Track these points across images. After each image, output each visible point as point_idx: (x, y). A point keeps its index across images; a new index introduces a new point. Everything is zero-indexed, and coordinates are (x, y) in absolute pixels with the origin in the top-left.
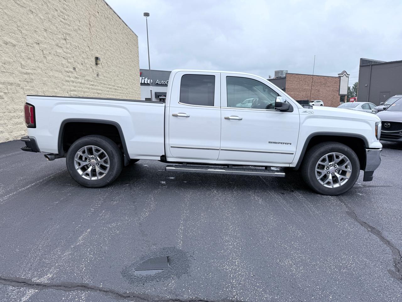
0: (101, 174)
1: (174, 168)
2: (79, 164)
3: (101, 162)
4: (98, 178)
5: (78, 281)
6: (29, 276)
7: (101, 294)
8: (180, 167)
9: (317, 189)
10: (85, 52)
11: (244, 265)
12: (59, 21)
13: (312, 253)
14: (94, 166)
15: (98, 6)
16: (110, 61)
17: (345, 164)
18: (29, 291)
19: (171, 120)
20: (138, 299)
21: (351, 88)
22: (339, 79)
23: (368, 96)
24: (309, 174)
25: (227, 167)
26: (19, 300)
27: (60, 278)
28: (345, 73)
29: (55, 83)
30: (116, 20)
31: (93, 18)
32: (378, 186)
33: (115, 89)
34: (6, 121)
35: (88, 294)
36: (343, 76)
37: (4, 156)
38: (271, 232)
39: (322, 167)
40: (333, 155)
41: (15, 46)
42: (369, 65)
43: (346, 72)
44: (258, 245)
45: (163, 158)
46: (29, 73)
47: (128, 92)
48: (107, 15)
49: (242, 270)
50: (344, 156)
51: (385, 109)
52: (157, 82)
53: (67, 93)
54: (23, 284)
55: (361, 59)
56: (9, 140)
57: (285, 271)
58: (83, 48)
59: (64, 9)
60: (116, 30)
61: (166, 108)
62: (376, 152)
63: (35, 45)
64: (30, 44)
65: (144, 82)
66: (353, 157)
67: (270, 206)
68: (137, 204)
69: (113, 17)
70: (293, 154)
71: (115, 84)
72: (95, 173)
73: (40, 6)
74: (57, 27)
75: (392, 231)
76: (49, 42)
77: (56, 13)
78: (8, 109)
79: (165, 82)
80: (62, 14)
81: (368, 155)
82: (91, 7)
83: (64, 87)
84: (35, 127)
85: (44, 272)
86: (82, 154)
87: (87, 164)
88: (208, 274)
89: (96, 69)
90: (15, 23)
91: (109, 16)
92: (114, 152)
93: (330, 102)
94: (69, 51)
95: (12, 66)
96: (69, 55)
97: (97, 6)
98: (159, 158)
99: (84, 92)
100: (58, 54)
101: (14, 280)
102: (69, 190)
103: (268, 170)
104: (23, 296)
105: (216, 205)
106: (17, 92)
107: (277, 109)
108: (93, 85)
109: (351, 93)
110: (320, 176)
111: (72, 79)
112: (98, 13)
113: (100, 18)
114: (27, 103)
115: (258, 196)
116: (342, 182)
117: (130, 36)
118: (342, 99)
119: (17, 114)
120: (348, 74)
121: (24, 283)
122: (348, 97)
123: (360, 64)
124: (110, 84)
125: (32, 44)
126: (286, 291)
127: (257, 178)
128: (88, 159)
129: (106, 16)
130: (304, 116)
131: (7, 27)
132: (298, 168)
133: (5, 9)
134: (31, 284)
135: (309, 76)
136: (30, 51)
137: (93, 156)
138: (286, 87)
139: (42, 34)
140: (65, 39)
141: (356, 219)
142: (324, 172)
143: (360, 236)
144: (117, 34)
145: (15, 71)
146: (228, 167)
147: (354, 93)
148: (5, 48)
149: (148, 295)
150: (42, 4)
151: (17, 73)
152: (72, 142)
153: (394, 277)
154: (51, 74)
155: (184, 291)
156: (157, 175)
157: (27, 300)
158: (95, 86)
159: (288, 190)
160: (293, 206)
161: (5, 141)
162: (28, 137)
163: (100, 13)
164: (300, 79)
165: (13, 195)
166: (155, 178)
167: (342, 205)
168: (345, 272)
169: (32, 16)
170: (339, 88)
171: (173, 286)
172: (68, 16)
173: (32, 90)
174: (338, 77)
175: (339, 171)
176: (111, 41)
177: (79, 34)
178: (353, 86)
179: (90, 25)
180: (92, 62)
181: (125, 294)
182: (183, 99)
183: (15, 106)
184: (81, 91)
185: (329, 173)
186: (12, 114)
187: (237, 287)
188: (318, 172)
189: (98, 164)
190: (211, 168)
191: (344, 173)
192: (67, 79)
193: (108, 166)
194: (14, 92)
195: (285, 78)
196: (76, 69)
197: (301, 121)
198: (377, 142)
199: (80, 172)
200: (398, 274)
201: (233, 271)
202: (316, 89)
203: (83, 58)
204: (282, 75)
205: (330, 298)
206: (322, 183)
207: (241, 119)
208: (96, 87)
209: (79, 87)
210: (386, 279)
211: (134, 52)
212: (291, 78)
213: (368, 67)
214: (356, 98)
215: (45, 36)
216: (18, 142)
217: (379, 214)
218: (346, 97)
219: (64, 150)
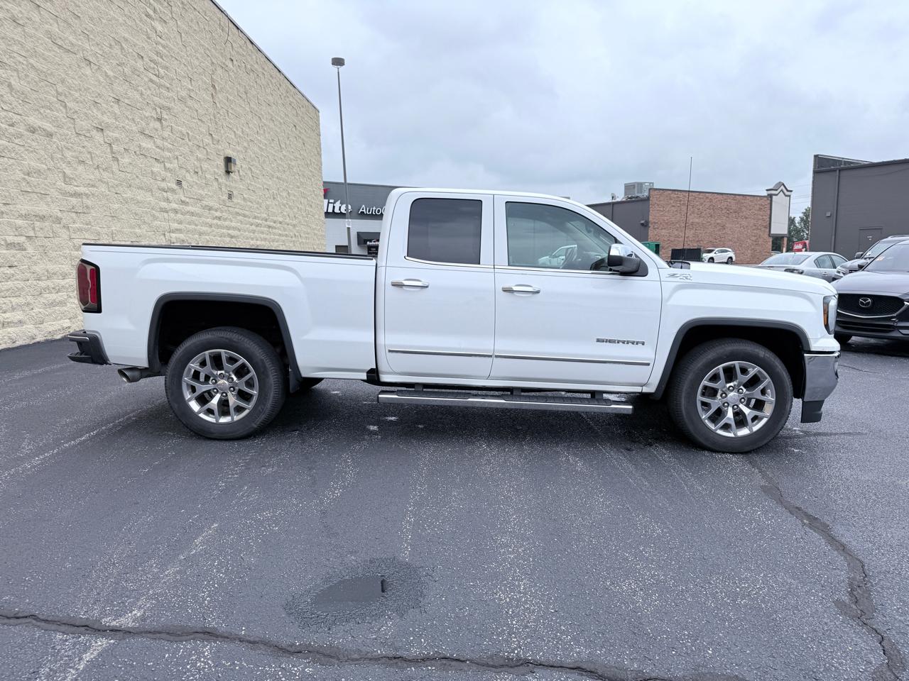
0: (239, 409)
1: (396, 397)
2: (193, 389)
3: (241, 384)
4: (233, 419)
5: (195, 623)
6: (96, 613)
7: (243, 648)
8: (410, 393)
9: (701, 440)
10: (201, 145)
11: (537, 590)
12: (146, 80)
13: (680, 568)
14: (224, 393)
15: (232, 46)
16: (257, 164)
17: (761, 387)
18: (96, 642)
19: (389, 295)
20: (318, 656)
21: (797, 220)
22: (769, 202)
23: (833, 237)
24: (683, 408)
25: (509, 393)
26: (77, 659)
27: (159, 617)
28: (782, 187)
29: (136, 214)
30: (271, 76)
31: (219, 71)
32: (836, 434)
33: (269, 227)
34: (29, 299)
35: (216, 647)
37: (27, 373)
38: (598, 528)
39: (712, 393)
40: (735, 367)
41: (51, 135)
42: (834, 171)
43: (783, 184)
44: (569, 554)
45: (373, 376)
46: (82, 194)
47: (297, 232)
48: (252, 65)
49: (531, 601)
50: (757, 369)
51: (861, 267)
52: (361, 210)
53: (162, 237)
54: (83, 629)
55: (816, 156)
56: (35, 341)
57: (621, 603)
58: (198, 137)
59: (158, 53)
60: (270, 98)
61: (378, 269)
62: (825, 361)
63: (94, 132)
64: (84, 132)
65: (333, 211)
66: (778, 370)
67: (599, 475)
68: (316, 473)
69: (263, 69)
70: (648, 364)
71: (268, 215)
72: (226, 408)
73: (107, 49)
74: (142, 94)
75: (853, 524)
76: (123, 127)
77: (140, 64)
78: (33, 273)
79: (379, 210)
80: (152, 65)
81: (811, 368)
82: (216, 49)
83: (157, 223)
84: (99, 310)
85: (126, 607)
86: (199, 368)
87: (208, 389)
88: (461, 609)
89: (228, 183)
90: (53, 87)
91: (256, 66)
92: (268, 364)
93: (749, 251)
94: (166, 144)
95: (46, 179)
96: (168, 154)
97: (230, 45)
98: (364, 376)
99: (200, 234)
100: (143, 152)
101: (65, 622)
102: (172, 445)
103: (597, 400)
104: (85, 652)
105: (484, 474)
106: (55, 235)
107: (614, 271)
108: (219, 218)
109: (798, 231)
110: (707, 411)
111: (174, 206)
112: (232, 60)
113: (235, 71)
114: (83, 261)
115: (575, 455)
116: (755, 425)
117: (302, 109)
118: (777, 244)
119: (54, 284)
120: (789, 189)
121: (86, 628)
122: (790, 240)
123: (814, 168)
124: (259, 215)
125: (88, 131)
126: (620, 640)
127: (576, 416)
128: (211, 378)
129: (249, 66)
130: (669, 285)
131: (34, 96)
132: (659, 396)
133: (31, 56)
134: (99, 628)
135: (702, 194)
136: (83, 147)
137: (223, 372)
139: (111, 109)
140: (160, 120)
141: (780, 500)
142: (716, 403)
143: (785, 535)
144: (274, 107)
145: (52, 190)
146: (512, 393)
147: (803, 231)
148: (29, 141)
149: (338, 648)
150: (111, 45)
151: (56, 194)
152: (178, 343)
153: (846, 614)
154: (129, 194)
155: (412, 641)
156: (361, 412)
157: (94, 658)
158: (225, 220)
159: (639, 442)
160: (649, 474)
161: (28, 342)
162: (85, 332)
163: (235, 62)
165: (53, 456)
166: (356, 419)
167: (753, 472)
168: (746, 605)
169: (88, 72)
171: (389, 632)
172: (166, 68)
173: (87, 230)
175: (749, 400)
176: (259, 121)
177: (190, 108)
178: (802, 215)
179: (214, 86)
180: (218, 167)
181: (291, 646)
182: (416, 250)
183: (51, 267)
184: (194, 232)
185: (726, 404)
186: (42, 284)
187: (520, 633)
188: (704, 404)
189: (233, 388)
190: (476, 396)
191: (759, 405)
192: (164, 204)
193: (255, 392)
194: (48, 236)
196: (183, 183)
197: (666, 295)
198: (828, 338)
199: (195, 406)
200: (854, 607)
201: (514, 603)
203: (198, 159)
204: (641, 192)
205: (709, 653)
206: (712, 426)
207: (538, 292)
208: (227, 223)
209: (189, 223)
210: (829, 617)
211: (310, 146)
212: (662, 198)
214: (807, 242)
215: (115, 114)
216: (55, 343)
217: (830, 490)
218: (786, 239)
219: (161, 359)
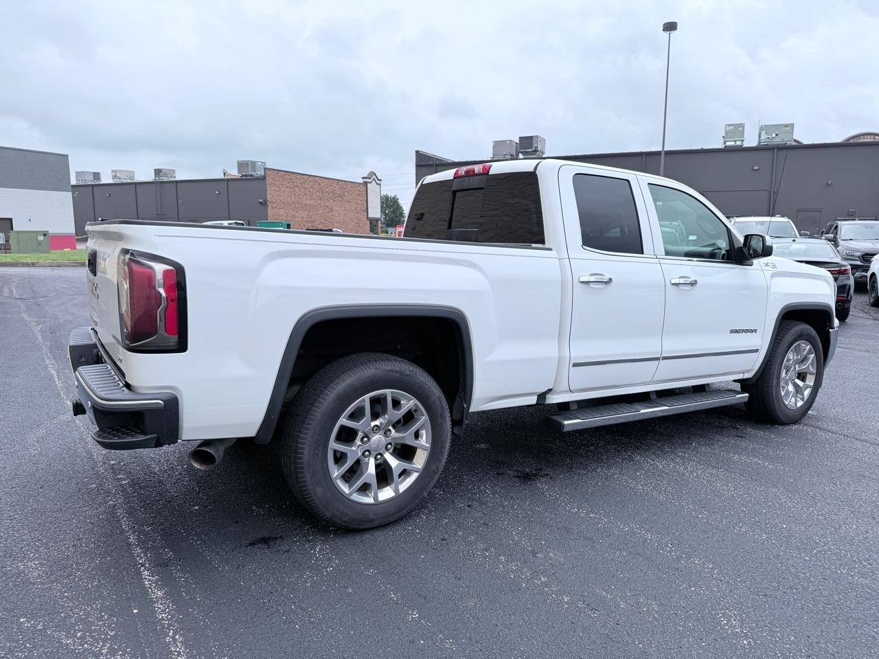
36: (370, 183)
138: (268, 199)
164: (293, 182)
170: (365, 204)
174: (361, 184)
195: (263, 178)
202: (327, 206)
213: (430, 168)
